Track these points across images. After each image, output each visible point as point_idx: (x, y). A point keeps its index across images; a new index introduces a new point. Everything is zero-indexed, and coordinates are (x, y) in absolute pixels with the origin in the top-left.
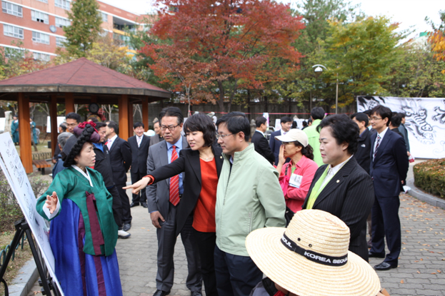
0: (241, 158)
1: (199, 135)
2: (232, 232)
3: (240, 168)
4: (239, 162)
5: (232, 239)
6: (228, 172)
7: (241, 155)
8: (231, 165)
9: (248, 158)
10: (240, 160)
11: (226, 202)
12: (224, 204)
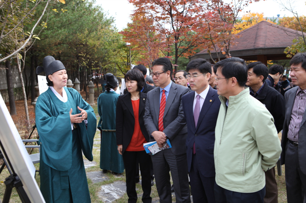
0: (235, 102)
1: (135, 83)
2: (228, 170)
3: (235, 111)
4: (234, 105)
5: (228, 177)
6: (224, 114)
7: (235, 99)
8: (227, 107)
9: (242, 102)
10: (234, 104)
11: (222, 142)
12: (220, 144)
